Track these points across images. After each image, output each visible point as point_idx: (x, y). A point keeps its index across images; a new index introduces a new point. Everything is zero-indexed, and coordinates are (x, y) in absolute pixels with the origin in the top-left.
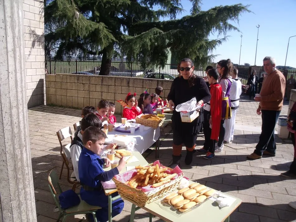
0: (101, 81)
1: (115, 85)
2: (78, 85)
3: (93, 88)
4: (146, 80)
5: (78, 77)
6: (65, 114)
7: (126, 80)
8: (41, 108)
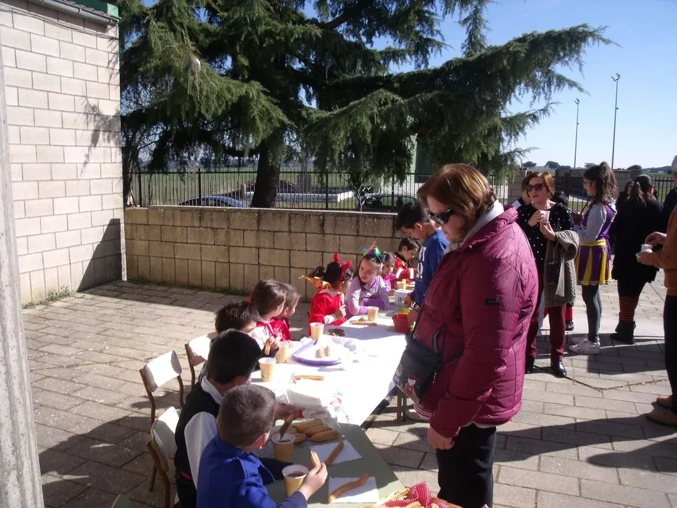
0: (255, 221)
1: (290, 232)
2: (200, 232)
3: (236, 239)
4: (365, 217)
5: (200, 213)
6: (171, 304)
7: (316, 218)
8: (114, 288)
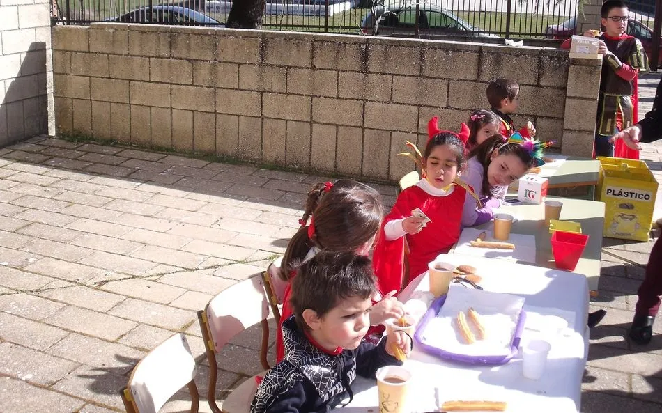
0: (258, 51)
1: (313, 68)
2: (170, 65)
3: (226, 77)
4: (433, 48)
5: (170, 37)
6: (127, 177)
7: (355, 47)
8: (37, 148)
